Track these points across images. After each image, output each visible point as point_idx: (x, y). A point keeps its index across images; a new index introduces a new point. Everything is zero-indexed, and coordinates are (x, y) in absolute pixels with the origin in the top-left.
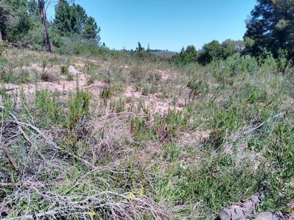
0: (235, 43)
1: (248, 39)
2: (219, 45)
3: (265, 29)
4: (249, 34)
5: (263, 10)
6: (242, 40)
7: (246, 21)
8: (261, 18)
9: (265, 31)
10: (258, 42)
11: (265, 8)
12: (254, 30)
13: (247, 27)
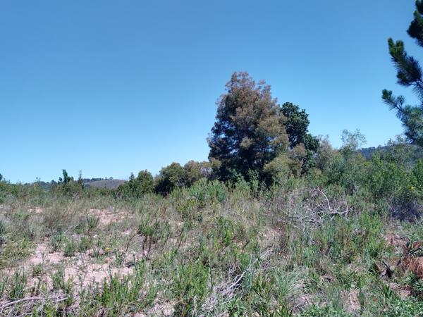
0: (199, 165)
1: (214, 159)
2: (181, 168)
3: (230, 148)
4: (213, 154)
5: (224, 127)
6: (208, 161)
7: (207, 139)
8: (223, 136)
9: (231, 150)
10: (225, 163)
11: (226, 125)
12: (218, 150)
13: (210, 146)
